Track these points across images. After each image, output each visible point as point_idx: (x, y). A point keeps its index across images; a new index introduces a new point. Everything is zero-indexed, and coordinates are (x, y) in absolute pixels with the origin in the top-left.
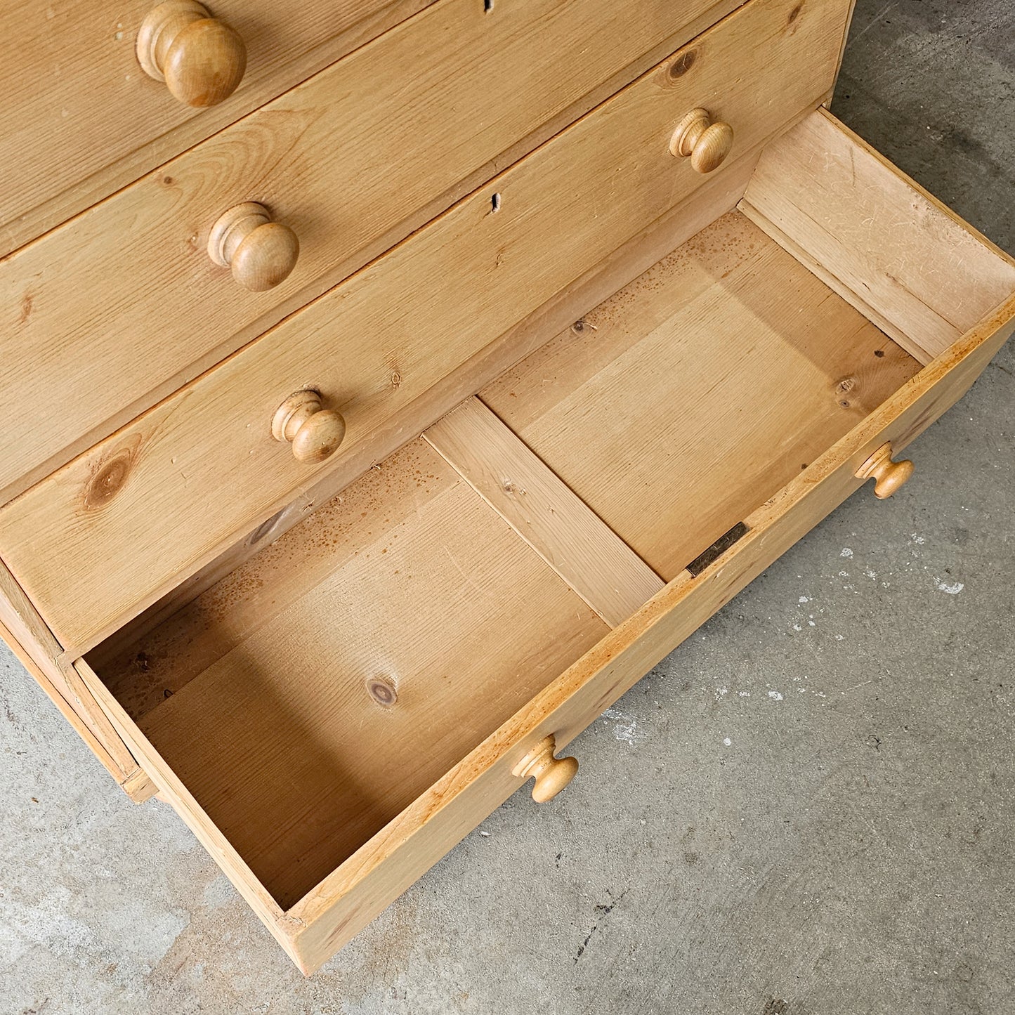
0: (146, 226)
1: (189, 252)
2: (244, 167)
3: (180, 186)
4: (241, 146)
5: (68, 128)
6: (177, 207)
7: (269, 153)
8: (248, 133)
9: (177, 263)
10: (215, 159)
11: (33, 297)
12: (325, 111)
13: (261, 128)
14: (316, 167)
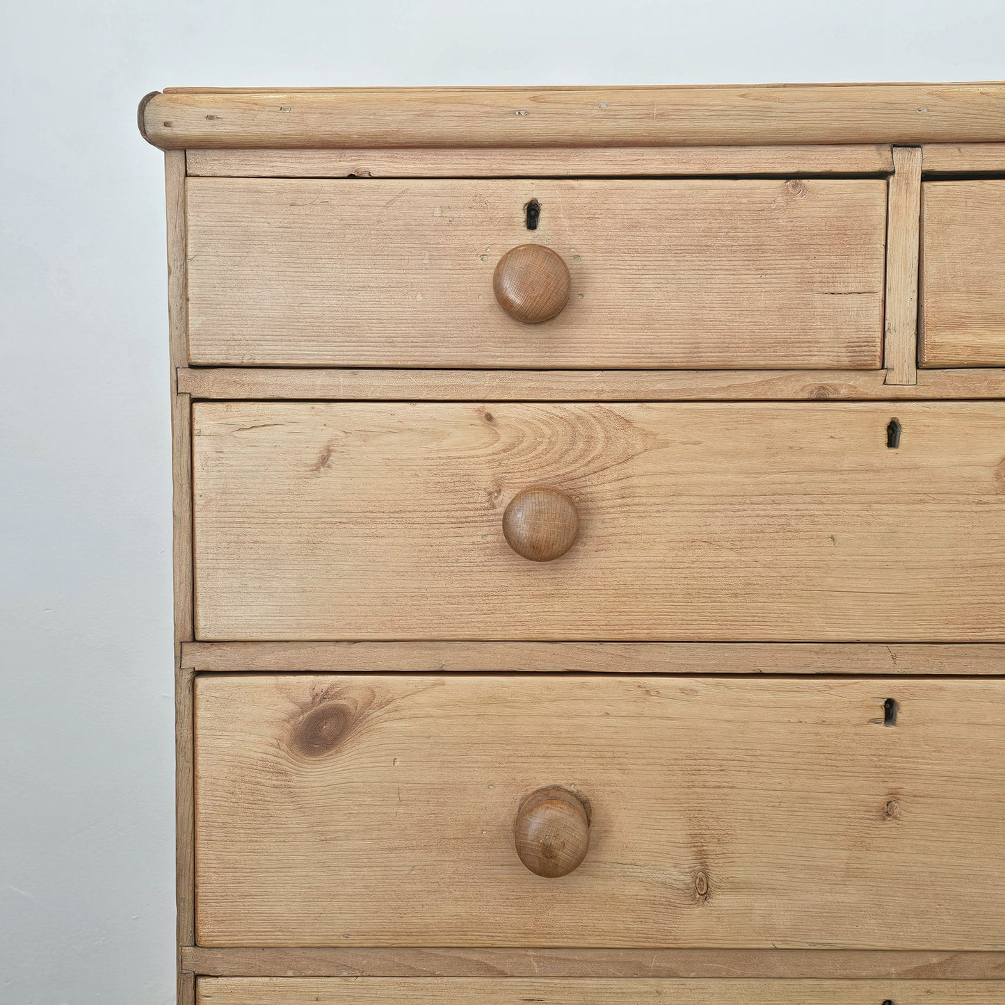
0: (456, 450)
1: (487, 505)
2: (567, 451)
3: (499, 431)
4: (569, 428)
5: (419, 311)
6: (490, 450)
7: (596, 452)
8: (579, 418)
9: (471, 510)
10: (541, 425)
11: (335, 451)
12: (666, 444)
13: (593, 420)
14: (644, 500)
